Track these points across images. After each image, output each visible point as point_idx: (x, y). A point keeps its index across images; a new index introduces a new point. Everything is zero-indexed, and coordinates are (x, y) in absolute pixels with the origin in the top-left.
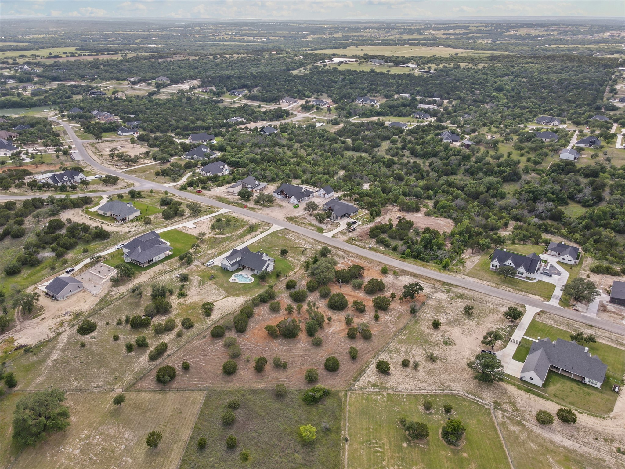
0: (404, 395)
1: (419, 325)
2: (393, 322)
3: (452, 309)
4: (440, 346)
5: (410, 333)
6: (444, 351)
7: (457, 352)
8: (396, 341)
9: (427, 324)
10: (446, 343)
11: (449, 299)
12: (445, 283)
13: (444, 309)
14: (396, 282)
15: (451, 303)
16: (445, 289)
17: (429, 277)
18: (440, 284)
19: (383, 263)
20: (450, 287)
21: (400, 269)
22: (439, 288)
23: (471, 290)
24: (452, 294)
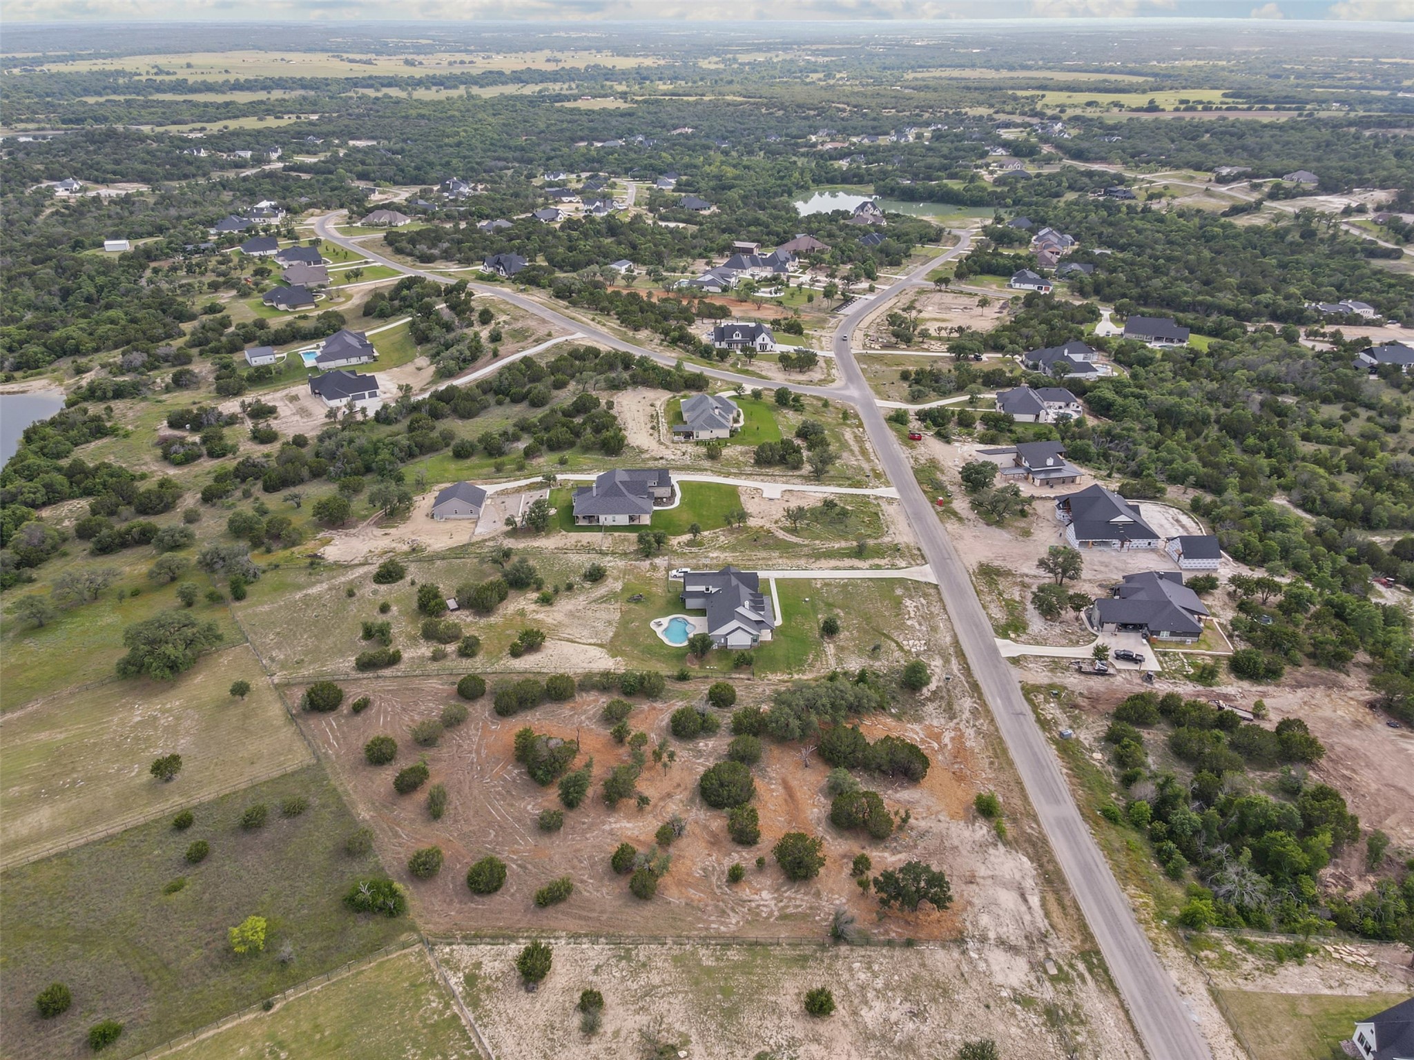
0: (471, 1046)
1: (796, 970)
2: (758, 915)
3: (958, 1018)
4: (740, 1052)
5: (742, 966)
8: (677, 952)
11: (1004, 994)
12: (1091, 955)
13: (934, 1000)
14: (964, 852)
15: (988, 1007)
16: (1060, 969)
17: (1078, 909)
18: (1075, 947)
19: (1022, 789)
20: (1087, 976)
21: (1040, 833)
22: (1051, 950)
23: (1136, 1032)
24: (1047, 993)
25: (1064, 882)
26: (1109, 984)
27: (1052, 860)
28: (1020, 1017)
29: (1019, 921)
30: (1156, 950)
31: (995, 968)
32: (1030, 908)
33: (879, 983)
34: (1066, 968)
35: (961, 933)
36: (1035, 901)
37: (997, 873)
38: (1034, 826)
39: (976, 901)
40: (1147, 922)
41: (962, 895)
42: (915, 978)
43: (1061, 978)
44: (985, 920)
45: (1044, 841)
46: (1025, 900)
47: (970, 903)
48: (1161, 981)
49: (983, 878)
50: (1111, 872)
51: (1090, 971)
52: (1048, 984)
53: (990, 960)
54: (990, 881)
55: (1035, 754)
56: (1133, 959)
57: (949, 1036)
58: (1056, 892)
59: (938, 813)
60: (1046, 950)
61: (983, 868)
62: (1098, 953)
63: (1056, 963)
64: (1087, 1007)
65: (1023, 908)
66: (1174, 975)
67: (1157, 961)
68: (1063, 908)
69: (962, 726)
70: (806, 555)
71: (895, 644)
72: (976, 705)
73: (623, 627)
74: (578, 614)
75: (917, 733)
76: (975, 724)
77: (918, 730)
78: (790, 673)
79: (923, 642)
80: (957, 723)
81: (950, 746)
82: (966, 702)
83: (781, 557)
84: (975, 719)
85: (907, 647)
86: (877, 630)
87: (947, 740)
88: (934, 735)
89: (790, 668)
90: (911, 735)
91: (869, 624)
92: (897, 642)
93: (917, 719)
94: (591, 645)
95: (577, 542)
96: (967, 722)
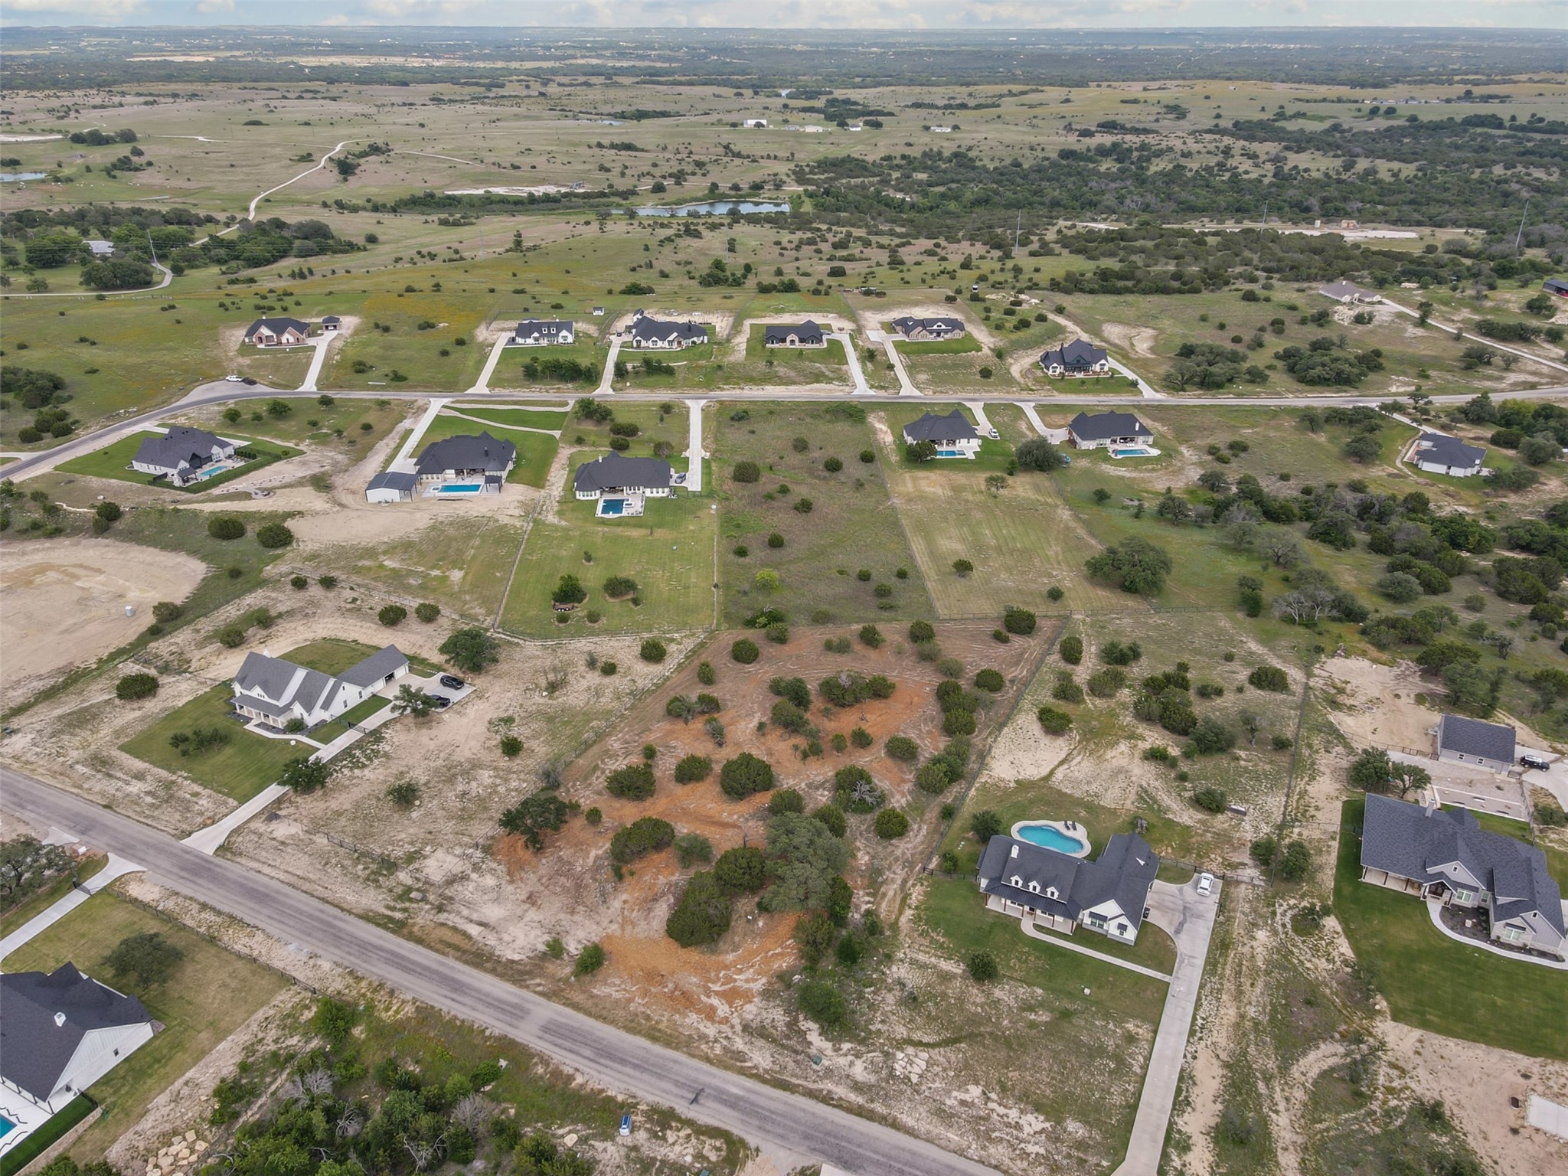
1: (551, 756)
2: (610, 757)
3: (440, 814)
4: (523, 714)
5: (576, 736)
6: (521, 705)
7: (497, 705)
8: (615, 713)
9: (530, 761)
10: (509, 720)
11: (428, 848)
12: (399, 927)
13: (463, 809)
14: (562, 916)
15: (430, 833)
17: (437, 951)
18: (414, 925)
19: (588, 1013)
20: (389, 913)
21: (527, 987)
22: (428, 907)
23: (328, 902)
24: (403, 877)
25: (466, 962)
26: (368, 917)
27: (493, 971)
28: (406, 846)
29: (468, 904)
30: (351, 973)
31: (450, 858)
32: (471, 921)
33: (502, 789)
34: (407, 904)
35: (492, 854)
36: (474, 930)
37: (521, 925)
38: (540, 989)
39: (511, 888)
40: (375, 991)
41: (521, 879)
42: (486, 809)
43: (405, 895)
44: (490, 881)
45: (515, 982)
46: (481, 924)
47: (512, 882)
48: (332, 949)
49: (526, 911)
50: (437, 1006)
51: (388, 917)
52: (409, 882)
53: (456, 860)
54: (519, 912)
55: (623, 1062)
56: (365, 948)
57: (435, 802)
58: (465, 952)
59: (623, 929)
60: (431, 904)
61: (536, 918)
62: (393, 932)
63: (417, 901)
64: (372, 893)
65: (475, 917)
66: (326, 965)
67: (346, 963)
68: (449, 945)
69: (725, 1028)
70: (1245, 1054)
71: (925, 1040)
72: (748, 1064)
73: (1079, 802)
74: (1121, 776)
75: (747, 981)
76: (716, 1041)
77: (752, 985)
78: (917, 908)
79: (915, 1079)
80: (732, 1027)
81: (703, 998)
82: (761, 1057)
83: (1242, 1016)
84: (724, 1048)
85: (910, 1050)
86: (972, 1038)
87: (715, 1001)
88: (731, 996)
89: (926, 909)
90: (750, 972)
91: (991, 1034)
92: (928, 1045)
93: (767, 994)
94: (1052, 773)
95: (1317, 808)
96: (727, 1038)
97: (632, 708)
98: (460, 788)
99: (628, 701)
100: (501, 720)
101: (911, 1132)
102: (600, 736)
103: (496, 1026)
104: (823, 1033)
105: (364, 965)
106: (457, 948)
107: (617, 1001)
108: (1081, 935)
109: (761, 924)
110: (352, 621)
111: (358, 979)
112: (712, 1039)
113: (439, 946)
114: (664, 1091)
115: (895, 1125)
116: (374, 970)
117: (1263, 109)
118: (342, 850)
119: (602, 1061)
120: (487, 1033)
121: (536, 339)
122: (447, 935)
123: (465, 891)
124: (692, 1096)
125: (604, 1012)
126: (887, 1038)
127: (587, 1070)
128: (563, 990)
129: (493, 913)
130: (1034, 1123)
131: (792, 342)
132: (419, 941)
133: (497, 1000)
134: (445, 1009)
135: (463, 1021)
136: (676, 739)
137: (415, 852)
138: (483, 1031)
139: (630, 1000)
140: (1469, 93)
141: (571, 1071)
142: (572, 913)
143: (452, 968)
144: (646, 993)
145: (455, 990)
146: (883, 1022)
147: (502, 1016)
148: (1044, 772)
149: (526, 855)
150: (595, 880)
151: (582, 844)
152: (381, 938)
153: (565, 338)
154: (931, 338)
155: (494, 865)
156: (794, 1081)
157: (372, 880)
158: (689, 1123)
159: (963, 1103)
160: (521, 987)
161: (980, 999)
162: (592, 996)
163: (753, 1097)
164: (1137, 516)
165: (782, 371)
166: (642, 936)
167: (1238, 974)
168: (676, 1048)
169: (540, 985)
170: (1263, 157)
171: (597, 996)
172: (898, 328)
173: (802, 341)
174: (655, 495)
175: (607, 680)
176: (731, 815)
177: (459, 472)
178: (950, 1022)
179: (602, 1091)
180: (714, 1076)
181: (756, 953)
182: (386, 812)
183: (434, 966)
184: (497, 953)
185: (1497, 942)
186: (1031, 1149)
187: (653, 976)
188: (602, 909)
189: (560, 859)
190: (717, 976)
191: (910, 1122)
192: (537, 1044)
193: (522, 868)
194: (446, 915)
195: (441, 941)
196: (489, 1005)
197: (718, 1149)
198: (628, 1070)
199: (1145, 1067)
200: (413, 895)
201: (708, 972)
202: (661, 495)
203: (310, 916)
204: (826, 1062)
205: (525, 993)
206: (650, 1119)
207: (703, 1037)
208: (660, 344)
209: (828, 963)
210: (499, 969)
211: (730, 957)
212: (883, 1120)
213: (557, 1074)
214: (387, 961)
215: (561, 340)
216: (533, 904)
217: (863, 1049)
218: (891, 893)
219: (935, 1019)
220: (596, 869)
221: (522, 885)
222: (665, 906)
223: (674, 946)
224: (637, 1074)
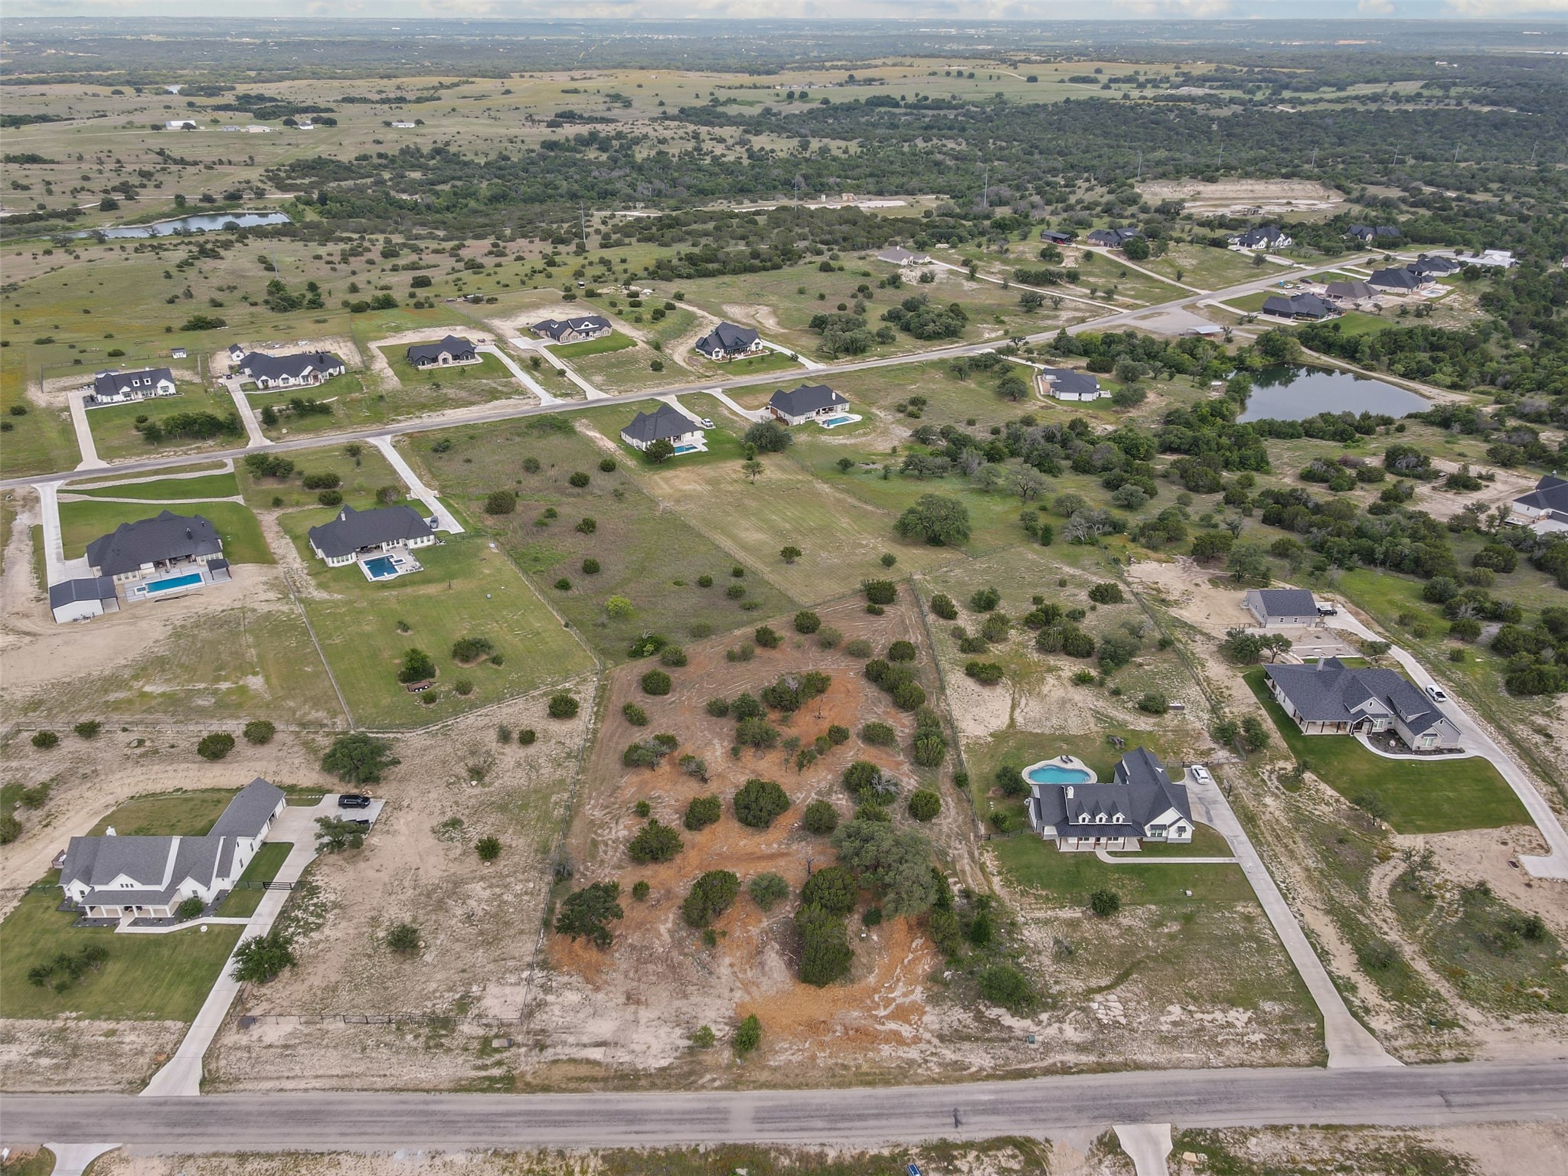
1: (535, 846)
2: (600, 827)
3: (458, 947)
4: (467, 812)
5: (545, 817)
6: (456, 803)
7: (427, 811)
8: (568, 781)
9: (516, 859)
10: (455, 823)
11: (475, 988)
12: (509, 1083)
13: (481, 933)
14: (677, 1003)
15: (464, 971)
16: (497, 1050)
17: (574, 1091)
18: (523, 1075)
19: (788, 1087)
20: (484, 1073)
21: (703, 1087)
22: (523, 1050)
23: (401, 1090)
24: (468, 1028)
25: (617, 1089)
26: (463, 1087)
27: (653, 1086)
28: (446, 995)
29: (568, 1030)
30: (496, 1153)
31: (508, 990)
32: (585, 1046)
33: (508, 897)
34: (497, 1056)
35: (554, 968)
36: (596, 1054)
37: (642, 1028)
38: (717, 1084)
39: (600, 996)
40: (539, 1161)
41: (606, 982)
42: (508, 924)
43: (486, 1047)
44: (572, 997)
45: (688, 1087)
46: (598, 1044)
47: (597, 989)
48: (452, 1138)
49: (636, 1013)
50: (626, 1146)
51: (486, 1078)
52: (481, 1032)
53: (518, 989)
54: (630, 1016)
55: (861, 1117)
56: (489, 1121)
57: (442, 937)
58: (605, 1079)
59: (748, 993)
60: (525, 1045)
61: (653, 1016)
62: (507, 1091)
63: (507, 1049)
64: (446, 1059)
65: (585, 1039)
66: (460, 1159)
67: (482, 1146)
68: (581, 1079)
69: (923, 1046)
70: (1331, 898)
71: (1103, 984)
72: (973, 1069)
73: (1053, 738)
74: (1068, 706)
75: (905, 995)
76: (926, 1061)
77: (912, 997)
78: (1000, 873)
79: (1123, 1021)
80: (929, 1042)
81: (879, 1027)
82: (979, 1058)
83: (1307, 869)
84: (940, 1064)
85: (1098, 997)
86: (1136, 966)
87: (892, 1026)
88: (902, 1014)
89: (1009, 871)
90: (901, 989)
91: (1148, 957)
92: (1108, 988)
93: (934, 999)
94: (1012, 719)
95: (1227, 688)
96: (932, 1054)
97: (582, 770)
98: (459, 912)
99: (572, 765)
100: (445, 825)
101: (1155, 1067)
102: (573, 810)
103: (708, 1139)
104: (1016, 1013)
105: (506, 1139)
106: (594, 1080)
107: (801, 1064)
108: (1148, 848)
109: (875, 938)
110: (156, 768)
111: (511, 1156)
112: (920, 1061)
113: (572, 1085)
114: (922, 1127)
115: (1138, 1067)
116: (521, 1139)
117: (697, 96)
118: (372, 1028)
119: (840, 1125)
120: (702, 1150)
121: (126, 395)
122: (572, 1070)
123: (553, 1016)
124: (953, 1120)
125: (800, 1079)
126: (1072, 995)
127: (834, 1140)
128: (741, 1076)
129: (604, 1027)
130: (1239, 1017)
131: (445, 360)
132: (546, 1089)
133: (684, 1113)
134: (637, 1146)
135: (666, 1150)
136: (654, 788)
137: (462, 998)
138: (696, 1151)
139: (813, 1058)
140: (851, 77)
141: (818, 1149)
142: (686, 996)
143: (608, 1101)
144: (822, 1045)
145: (631, 1122)
146: (1056, 983)
147: (705, 1127)
148: (1006, 720)
149: (593, 955)
150: (686, 955)
151: (642, 924)
152: (500, 1103)
153: (165, 389)
154: (581, 338)
155: (566, 979)
156: (1023, 1066)
157: (433, 1045)
158: (968, 1146)
159: (1175, 1024)
160: (696, 1089)
161: (1116, 932)
162: (775, 1069)
163: (1005, 1097)
164: (885, 478)
165: (451, 392)
166: (773, 992)
167: (1278, 837)
168: (898, 1083)
169: (714, 1080)
170: (730, 142)
171: (780, 1067)
172: (542, 333)
173: (455, 357)
174: (420, 545)
175: (532, 750)
176: (769, 845)
177: (158, 564)
178: (1110, 961)
179: (863, 1154)
180: (956, 1093)
181: (891, 968)
182: (391, 967)
183: (587, 1107)
184: (640, 1067)
185: (1418, 752)
186: (1256, 1037)
187: (815, 1027)
188: (713, 980)
189: (632, 947)
190: (873, 1001)
191: (1149, 1059)
192: (763, 1138)
193: (599, 971)
194: (551, 1051)
195: (570, 1079)
196: (680, 1121)
197: (1014, 1157)
198: (871, 1123)
199: (1276, 936)
200: (496, 1044)
201: (862, 1001)
202: (426, 544)
203: (393, 1113)
204: (1040, 1039)
205: (704, 1094)
206: (930, 1160)
207: (911, 1063)
208: (292, 381)
209: (966, 951)
210: (658, 1082)
211: (872, 979)
212: (1126, 1066)
213: (803, 1157)
214: (529, 1124)
215: (160, 392)
216: (638, 1002)
217: (1061, 1013)
218: (967, 868)
219: (1095, 963)
220: (679, 944)
221: (612, 988)
222: (773, 955)
223: (812, 989)
224: (884, 1122)
